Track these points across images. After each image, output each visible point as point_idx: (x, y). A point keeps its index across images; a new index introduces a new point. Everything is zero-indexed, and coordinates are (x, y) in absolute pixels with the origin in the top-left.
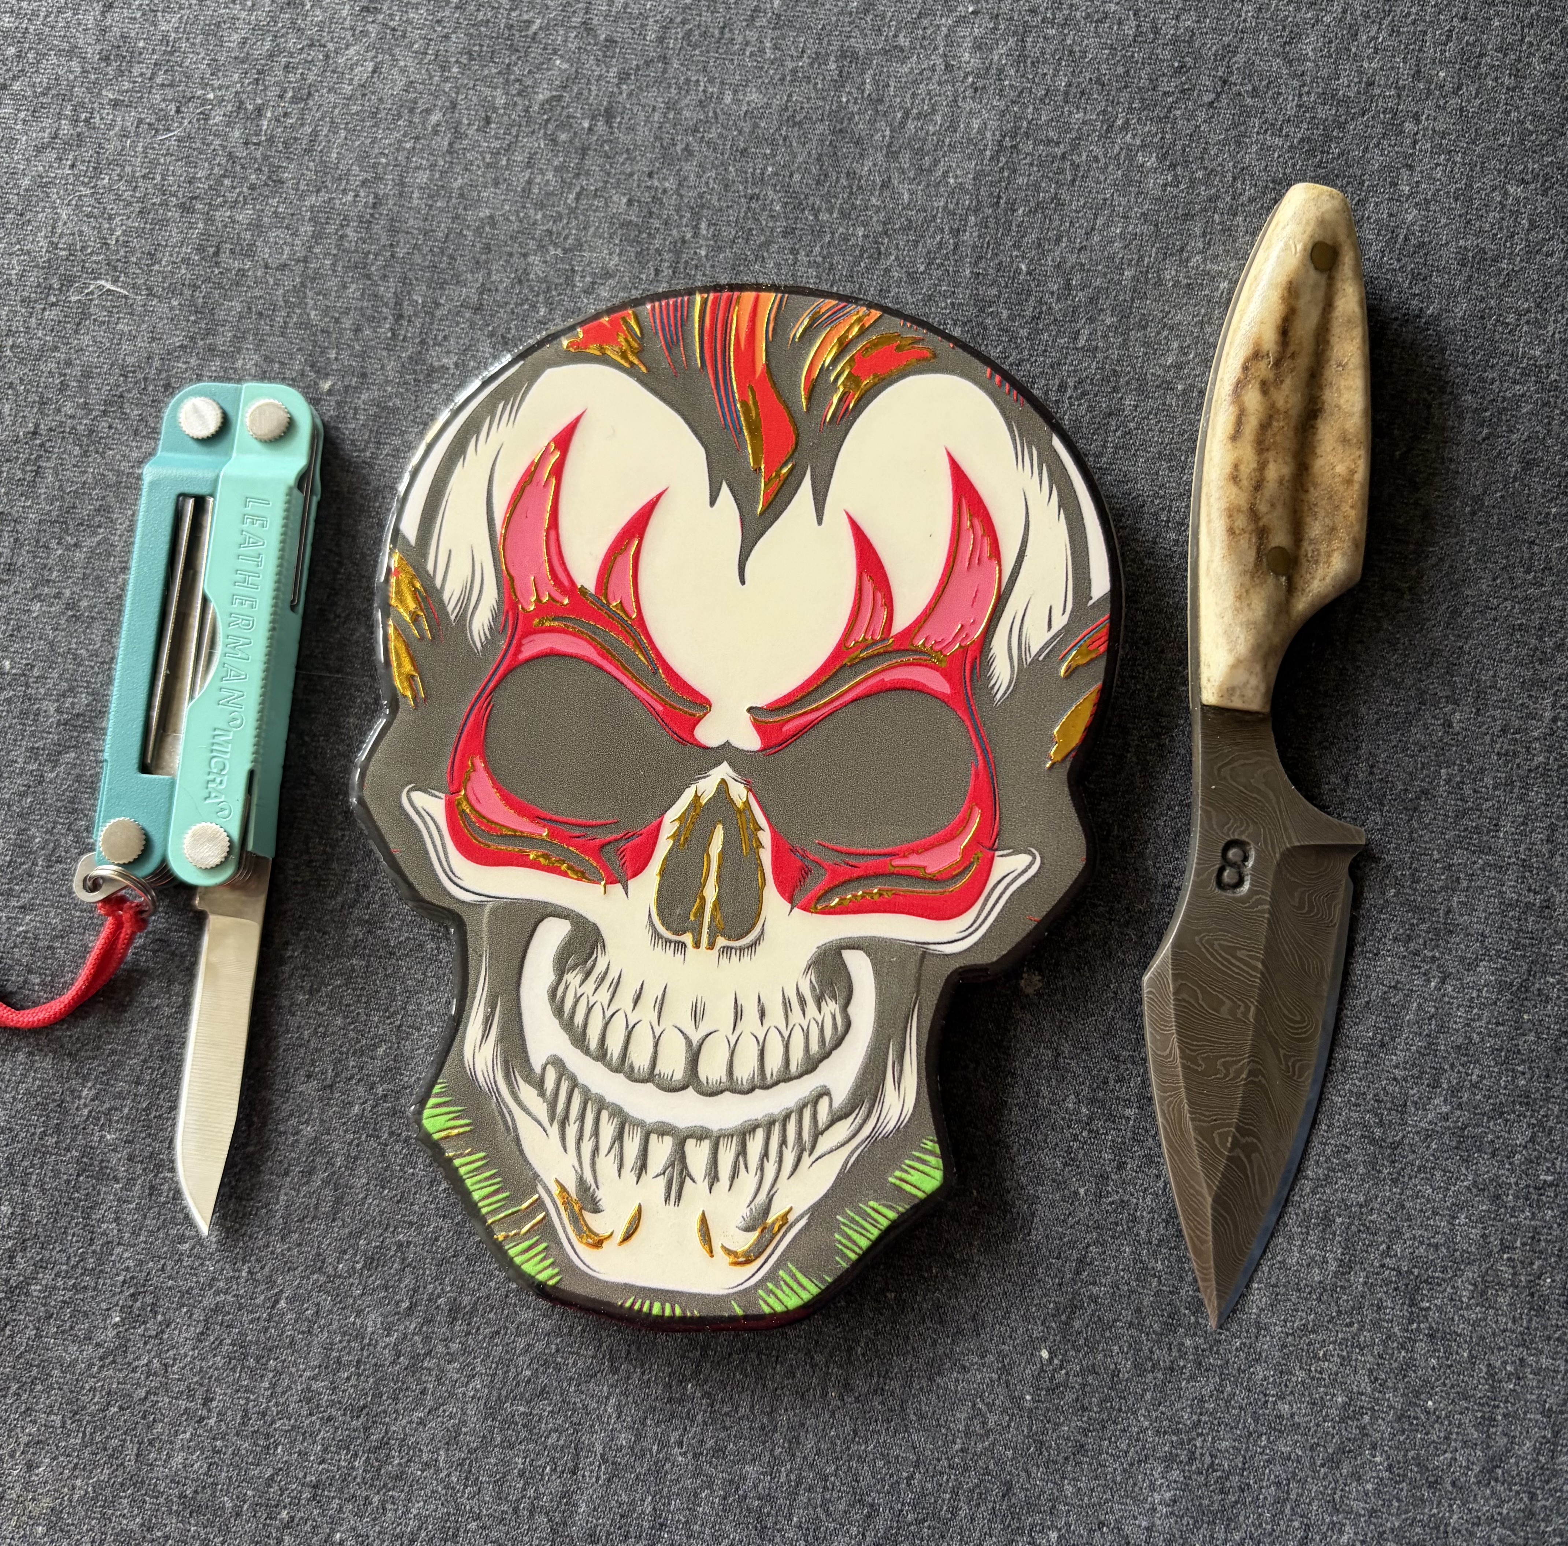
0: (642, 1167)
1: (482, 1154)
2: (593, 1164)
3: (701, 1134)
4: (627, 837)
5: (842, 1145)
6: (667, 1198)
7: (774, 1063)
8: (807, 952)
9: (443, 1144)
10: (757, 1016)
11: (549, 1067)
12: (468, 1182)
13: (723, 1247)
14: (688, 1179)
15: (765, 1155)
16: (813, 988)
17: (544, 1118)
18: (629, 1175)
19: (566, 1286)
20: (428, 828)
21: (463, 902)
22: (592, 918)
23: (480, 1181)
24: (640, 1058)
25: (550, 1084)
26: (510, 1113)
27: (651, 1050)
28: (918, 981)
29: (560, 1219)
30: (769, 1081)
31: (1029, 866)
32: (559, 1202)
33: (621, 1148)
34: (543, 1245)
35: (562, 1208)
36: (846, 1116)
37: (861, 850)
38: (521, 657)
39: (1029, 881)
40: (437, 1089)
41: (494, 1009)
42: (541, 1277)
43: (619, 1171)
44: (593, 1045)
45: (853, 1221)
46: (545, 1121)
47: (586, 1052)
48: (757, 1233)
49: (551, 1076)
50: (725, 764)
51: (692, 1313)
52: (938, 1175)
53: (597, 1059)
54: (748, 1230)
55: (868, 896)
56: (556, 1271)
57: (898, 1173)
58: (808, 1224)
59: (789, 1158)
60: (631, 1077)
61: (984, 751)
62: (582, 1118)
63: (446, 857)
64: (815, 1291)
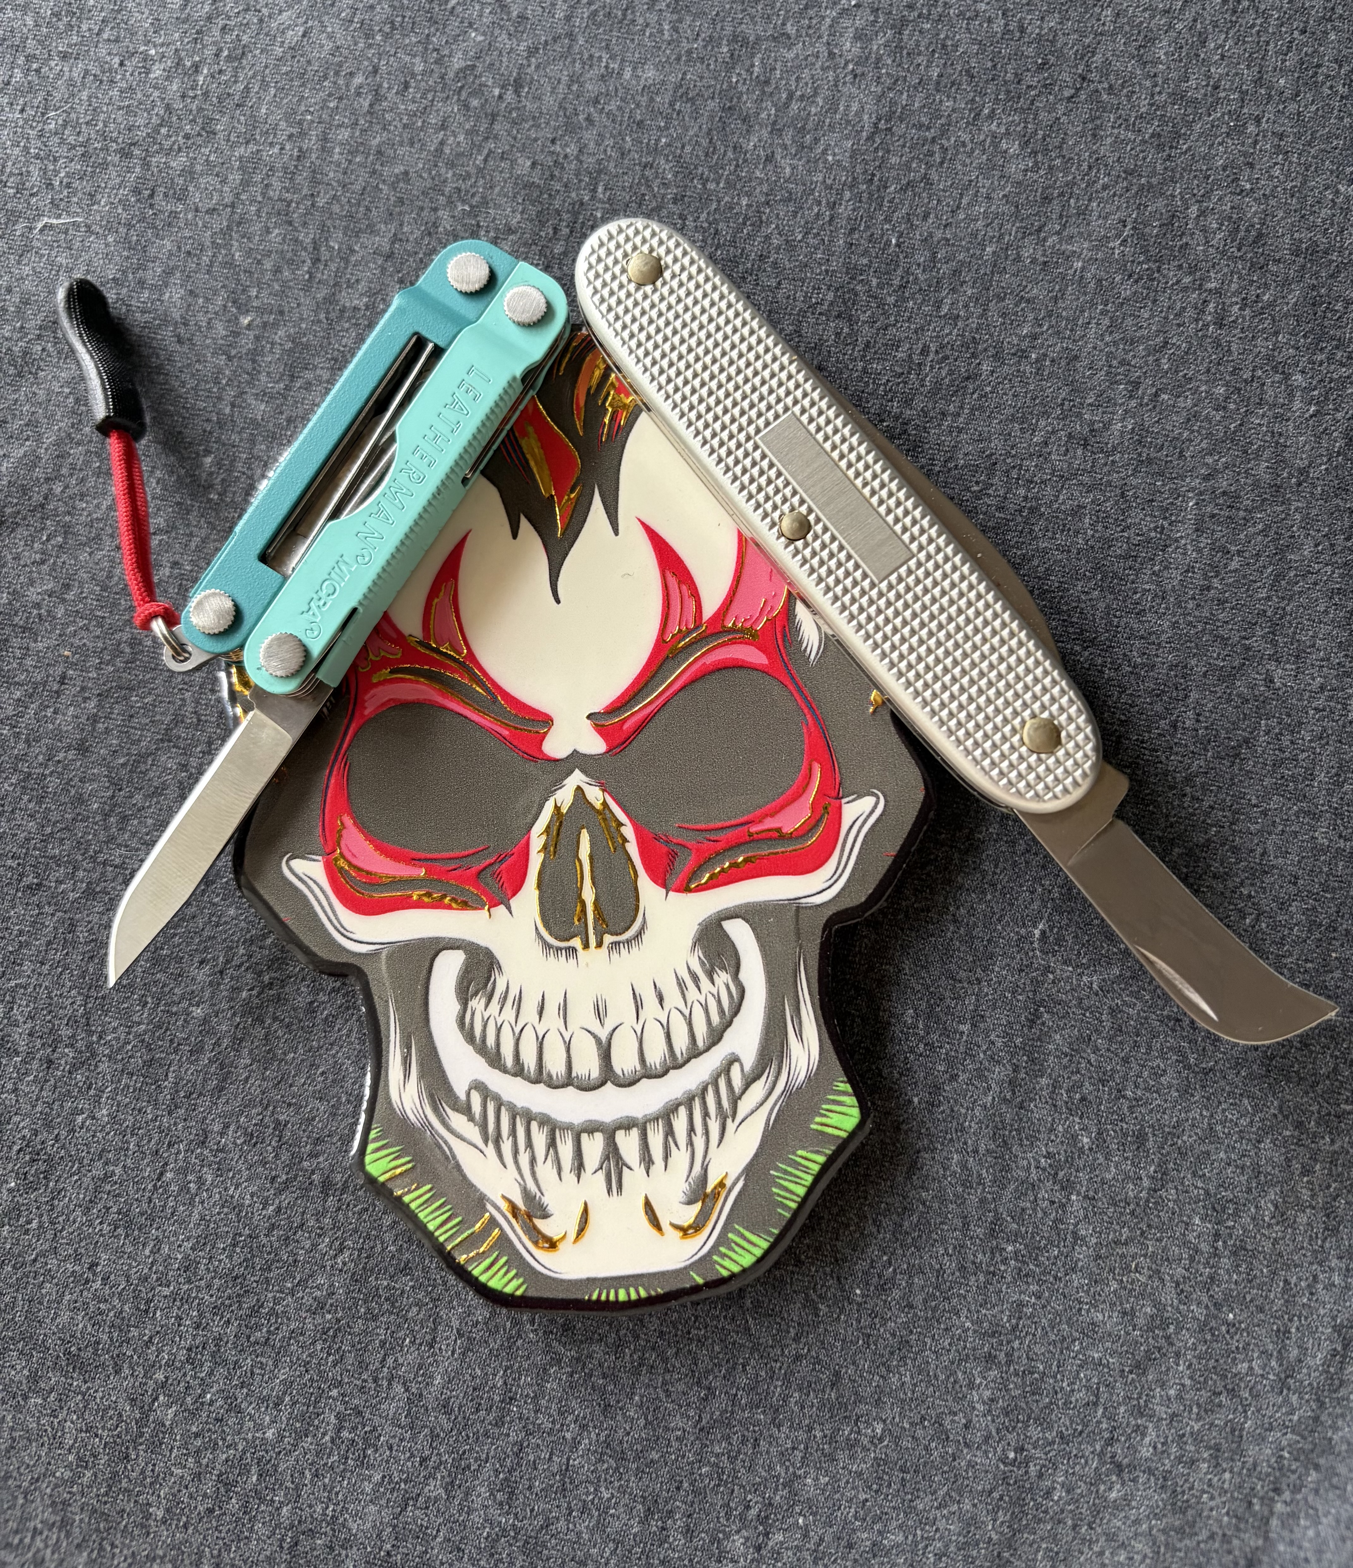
0: (579, 1166)
1: (429, 1187)
2: (533, 1174)
3: (627, 1125)
4: (500, 859)
5: (761, 1104)
6: (609, 1190)
7: (681, 1043)
8: (690, 930)
9: (389, 1185)
10: (657, 1001)
11: (473, 1091)
12: (421, 1216)
13: (672, 1225)
14: (625, 1168)
15: (691, 1129)
16: (702, 964)
17: (479, 1140)
18: (569, 1176)
19: (532, 1293)
20: (312, 892)
21: (360, 954)
22: (483, 943)
23: (432, 1212)
24: (555, 1065)
25: (476, 1108)
26: (446, 1142)
27: (565, 1055)
28: (798, 934)
29: (514, 1231)
30: (680, 1060)
31: (875, 806)
32: (510, 1216)
33: (556, 1153)
34: (504, 1259)
35: (513, 1221)
36: (759, 1077)
37: (719, 824)
38: (367, 713)
39: (879, 820)
40: (373, 1135)
41: (409, 1048)
42: (508, 1290)
43: (559, 1174)
44: (509, 1062)
45: (786, 1172)
46: (480, 1143)
47: (505, 1070)
48: (700, 1204)
49: (476, 1100)
50: (577, 771)
51: (656, 1291)
52: (855, 1112)
53: (515, 1074)
54: (690, 1202)
55: (736, 865)
56: (521, 1280)
57: (818, 1119)
58: (745, 1185)
59: (715, 1127)
60: (551, 1084)
61: (811, 708)
62: (513, 1133)
63: (336, 915)
64: (765, 1245)
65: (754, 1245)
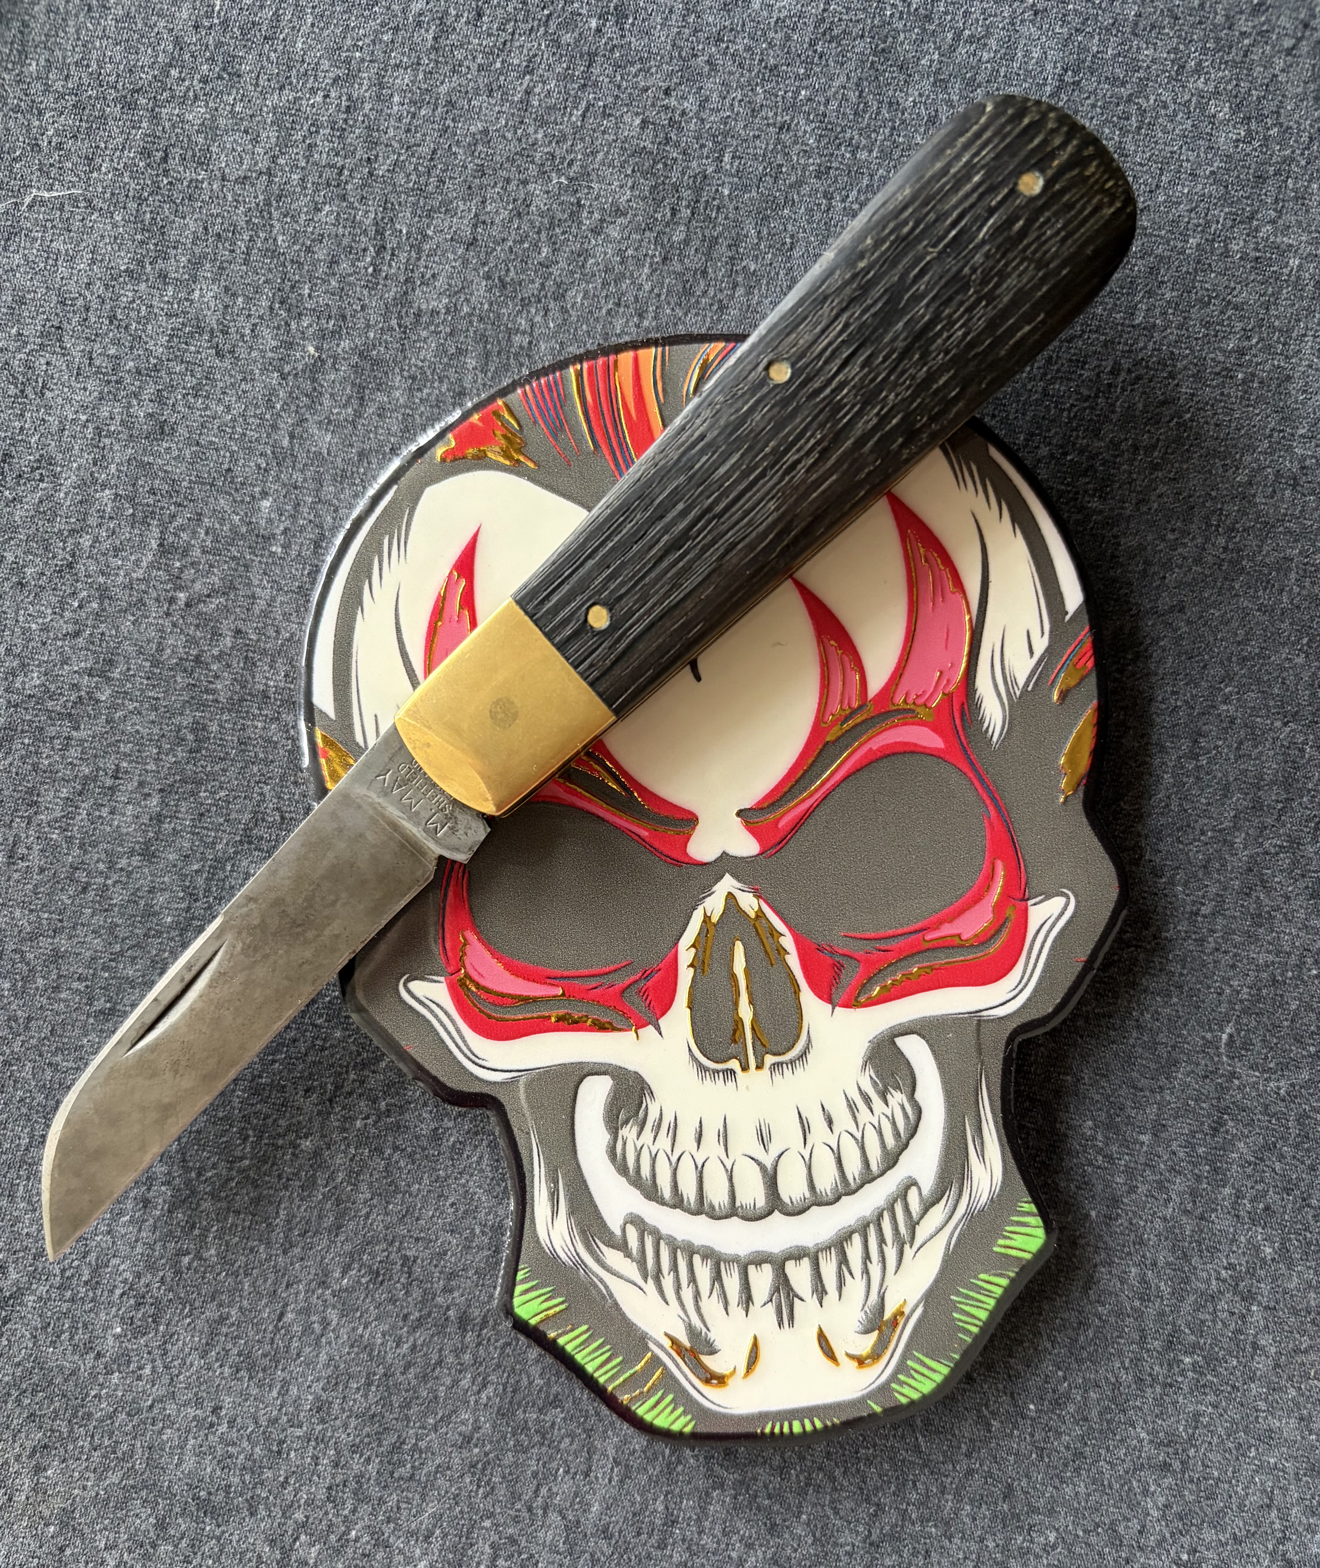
0: (747, 1299)
1: (583, 1330)
2: (698, 1309)
3: (797, 1255)
4: (646, 975)
5: (941, 1229)
6: (780, 1319)
7: (853, 1167)
8: (860, 1048)
9: (542, 1328)
10: (825, 1124)
11: (628, 1226)
12: (578, 1358)
13: (848, 1355)
14: (796, 1300)
16: (875, 1084)
17: (637, 1277)
18: (736, 1311)
20: (436, 1016)
21: (495, 1083)
22: (631, 1067)
23: (590, 1354)
24: (717, 1195)
25: (633, 1242)
26: (601, 1281)
27: (727, 1184)
28: (979, 1051)
29: (679, 1369)
30: (853, 1185)
31: (1065, 908)
32: (674, 1354)
33: (722, 1286)
34: (670, 1397)
35: (678, 1358)
36: (937, 1201)
37: (889, 930)
39: (1068, 923)
40: (520, 1276)
42: (676, 1427)
43: (726, 1309)
44: (667, 1192)
45: (967, 1297)
46: (638, 1279)
47: (662, 1202)
48: (877, 1332)
49: (632, 1234)
50: (727, 876)
51: (832, 1421)
52: (1041, 1233)
53: (674, 1207)
54: (867, 1331)
55: (907, 976)
56: (689, 1417)
57: (1001, 1242)
58: (925, 1312)
59: (891, 1253)
60: (714, 1215)
61: (993, 799)
62: (675, 1267)
63: (464, 1041)
64: (945, 1371)
65: (934, 1371)
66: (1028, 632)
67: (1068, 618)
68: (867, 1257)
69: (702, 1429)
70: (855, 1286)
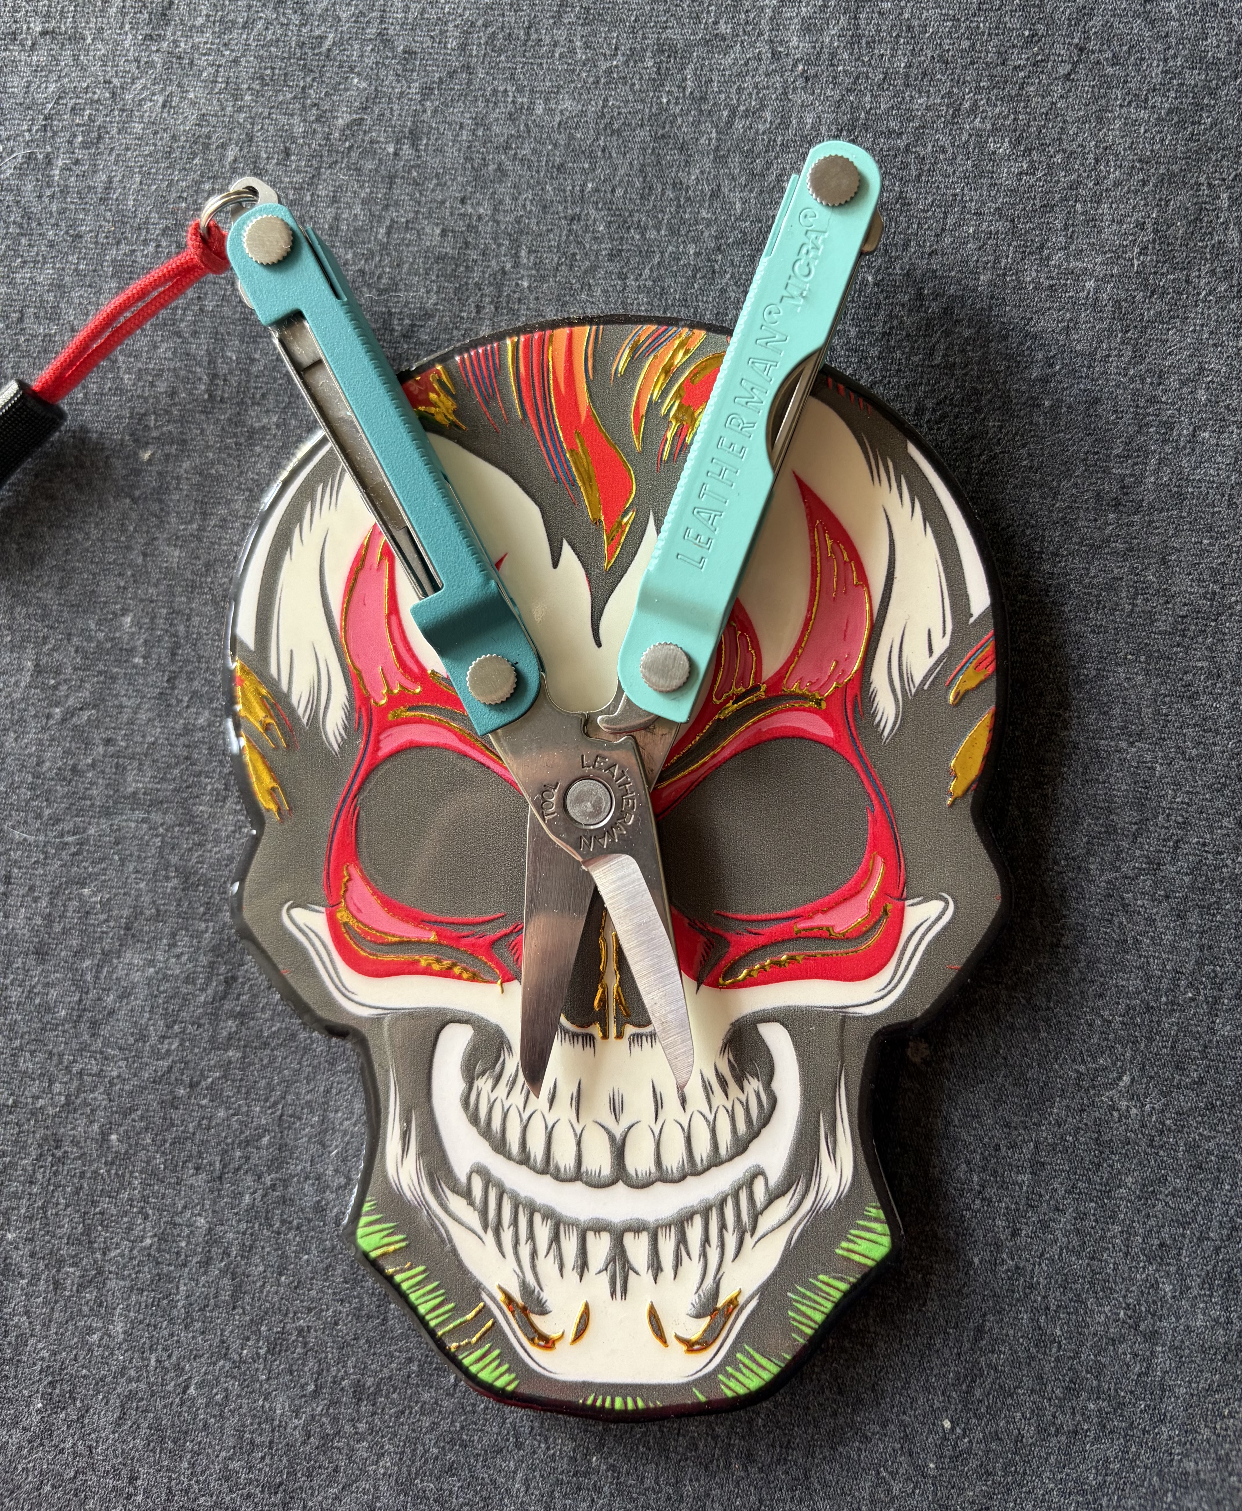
0: (583, 1265)
2: (534, 1267)
3: (637, 1228)
4: (517, 930)
5: (784, 1222)
6: (613, 1293)
7: (702, 1149)
8: (721, 1029)
9: (381, 1261)
10: (678, 1102)
11: (474, 1175)
12: (413, 1297)
13: (677, 1337)
14: (631, 1272)
16: (731, 1067)
17: (478, 1226)
18: (571, 1275)
19: (524, 1387)
20: (313, 945)
21: (361, 1017)
22: (493, 1019)
23: (424, 1295)
24: (564, 1157)
25: (477, 1192)
26: (443, 1224)
27: (575, 1148)
28: (842, 1047)
29: (509, 1324)
30: (700, 1167)
31: (943, 913)
32: (506, 1309)
33: (559, 1248)
34: (496, 1353)
35: (509, 1314)
36: (784, 1193)
37: (763, 915)
38: (381, 754)
39: (945, 928)
40: (366, 1208)
42: (499, 1383)
43: (561, 1270)
44: (515, 1148)
45: (804, 1296)
46: (479, 1229)
47: (509, 1157)
48: (708, 1319)
49: (477, 1185)
51: (655, 1404)
52: (886, 1241)
53: (521, 1163)
54: (698, 1316)
55: (777, 964)
56: (513, 1376)
57: (844, 1244)
58: (759, 1304)
59: (731, 1240)
60: (558, 1177)
61: (879, 794)
62: (515, 1222)
63: (337, 973)
64: (775, 1370)
65: (764, 1368)
66: (929, 631)
67: (972, 620)
68: (706, 1240)
69: (525, 1390)
70: (692, 1268)
